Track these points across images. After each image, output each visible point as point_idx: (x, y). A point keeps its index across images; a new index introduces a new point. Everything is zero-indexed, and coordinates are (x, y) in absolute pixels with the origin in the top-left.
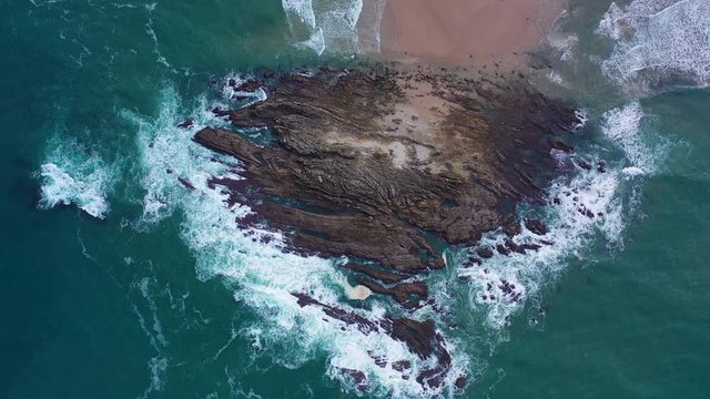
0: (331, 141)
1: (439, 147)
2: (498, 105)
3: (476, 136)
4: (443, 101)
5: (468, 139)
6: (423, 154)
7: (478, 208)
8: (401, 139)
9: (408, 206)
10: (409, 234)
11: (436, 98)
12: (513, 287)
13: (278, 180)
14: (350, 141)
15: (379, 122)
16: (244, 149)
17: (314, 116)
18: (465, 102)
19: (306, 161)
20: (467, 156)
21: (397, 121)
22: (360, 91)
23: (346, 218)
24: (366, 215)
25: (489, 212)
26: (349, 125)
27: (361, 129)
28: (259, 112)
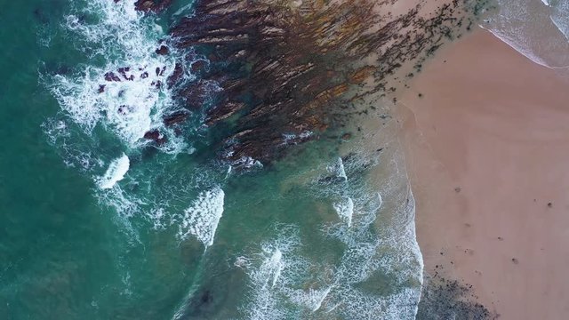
3: (321, 20)
4: (396, 16)
5: (326, 8)
11: (405, 13)
18: (372, 42)
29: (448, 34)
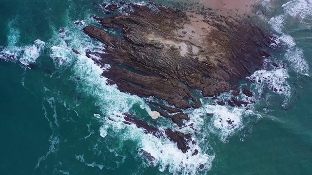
0: (150, 39)
1: (204, 47)
2: (236, 30)
3: (223, 44)
4: (208, 25)
5: (218, 45)
6: (195, 50)
7: (220, 80)
8: (186, 41)
9: (185, 75)
10: (184, 90)
11: (205, 23)
12: (233, 121)
13: (122, 56)
14: (160, 40)
15: (175, 32)
16: (107, 38)
17: (143, 25)
18: (219, 27)
19: (136, 47)
20: (217, 54)
21: (184, 33)
22: (167, 16)
23: (154, 78)
24: (164, 77)
25: (224, 83)
26: (160, 32)
27: (166, 35)
28: (116, 20)
29: (203, 8)
